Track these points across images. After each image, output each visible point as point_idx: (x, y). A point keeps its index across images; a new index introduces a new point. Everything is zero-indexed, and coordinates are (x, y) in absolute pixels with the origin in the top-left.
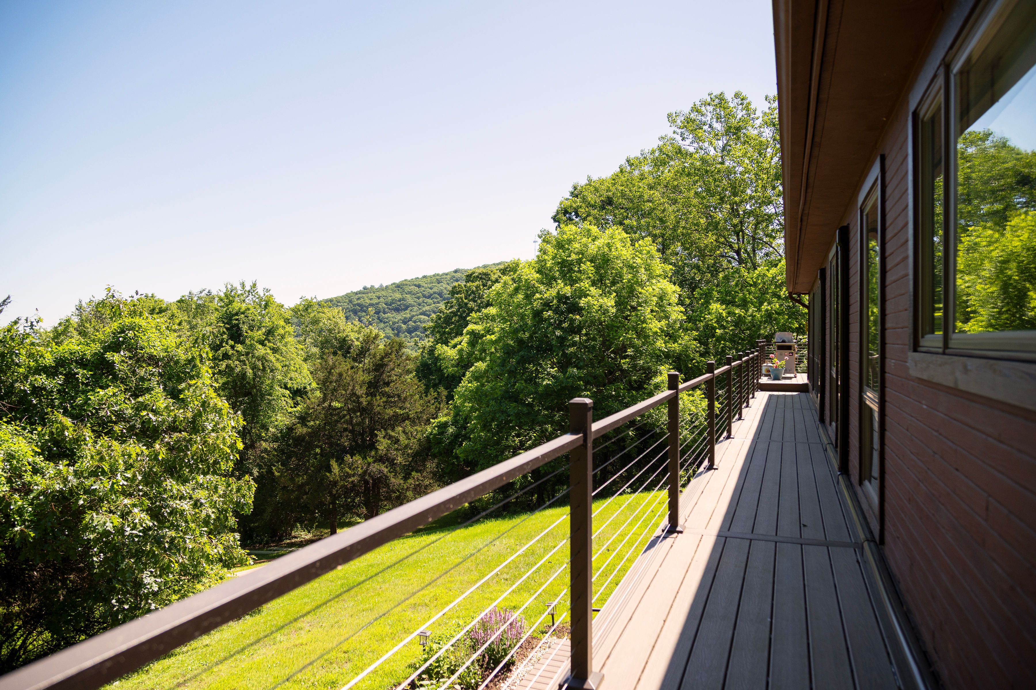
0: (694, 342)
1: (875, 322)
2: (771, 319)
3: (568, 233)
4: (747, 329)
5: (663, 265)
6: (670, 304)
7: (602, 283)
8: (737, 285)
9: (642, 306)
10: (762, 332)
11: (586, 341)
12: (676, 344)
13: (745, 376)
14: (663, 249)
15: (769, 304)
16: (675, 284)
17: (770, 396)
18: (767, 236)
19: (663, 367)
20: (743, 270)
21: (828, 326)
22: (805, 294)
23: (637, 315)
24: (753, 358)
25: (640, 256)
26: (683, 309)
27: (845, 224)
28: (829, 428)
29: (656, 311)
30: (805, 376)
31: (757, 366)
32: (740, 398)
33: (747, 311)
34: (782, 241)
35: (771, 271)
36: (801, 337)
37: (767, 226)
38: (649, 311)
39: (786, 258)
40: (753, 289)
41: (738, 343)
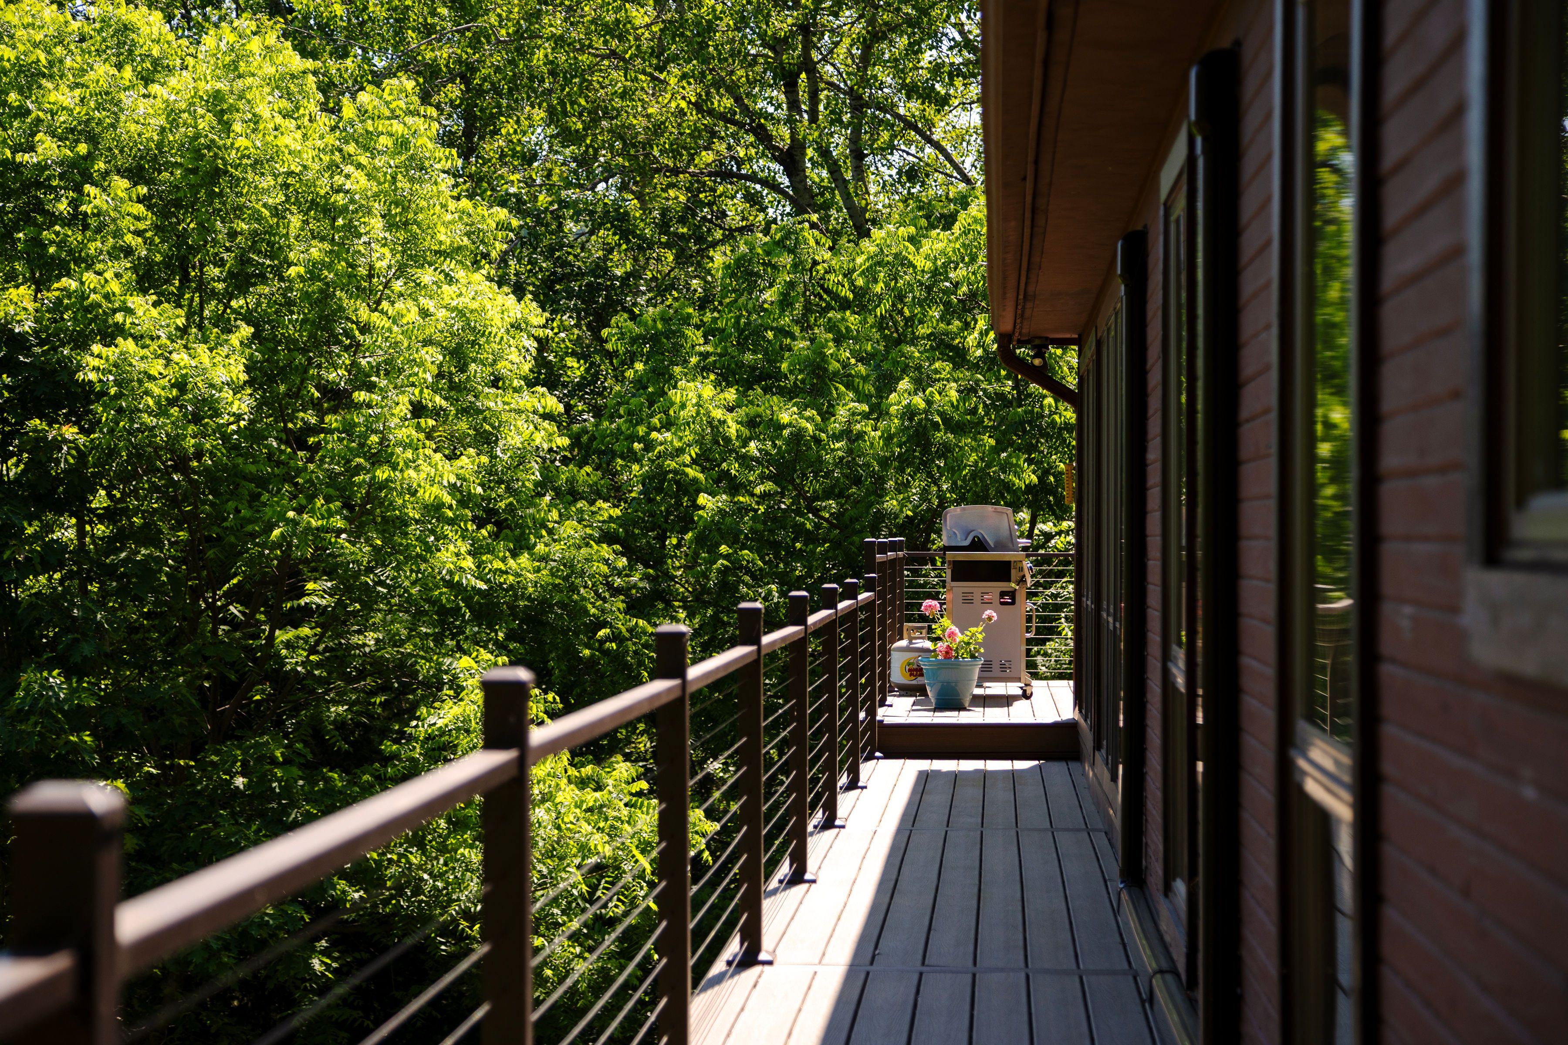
0: (605, 551)
1: (1337, 462)
2: (926, 450)
3: (20, 33)
4: (828, 494)
5: (465, 203)
6: (496, 382)
7: (185, 280)
8: (785, 302)
9: (371, 387)
10: (891, 504)
11: (110, 545)
12: (524, 559)
13: (817, 693)
14: (468, 133)
15: (921, 384)
16: (519, 292)
17: (924, 778)
18: (911, 91)
19: (466, 662)
20: (810, 235)
21: (1154, 477)
22: (1063, 343)
23: (348, 429)
24: (851, 614)
25: (363, 160)
26: (553, 404)
27: (1225, 43)
28: (1163, 907)
29: (437, 413)
30: (1064, 690)
31: (870, 652)
32: (797, 786)
33: (827, 414)
34: (974, 117)
35: (926, 246)
36: (1048, 527)
37: (914, 50)
38: (403, 408)
39: (987, 192)
40: (852, 319)
41: (798, 555)
